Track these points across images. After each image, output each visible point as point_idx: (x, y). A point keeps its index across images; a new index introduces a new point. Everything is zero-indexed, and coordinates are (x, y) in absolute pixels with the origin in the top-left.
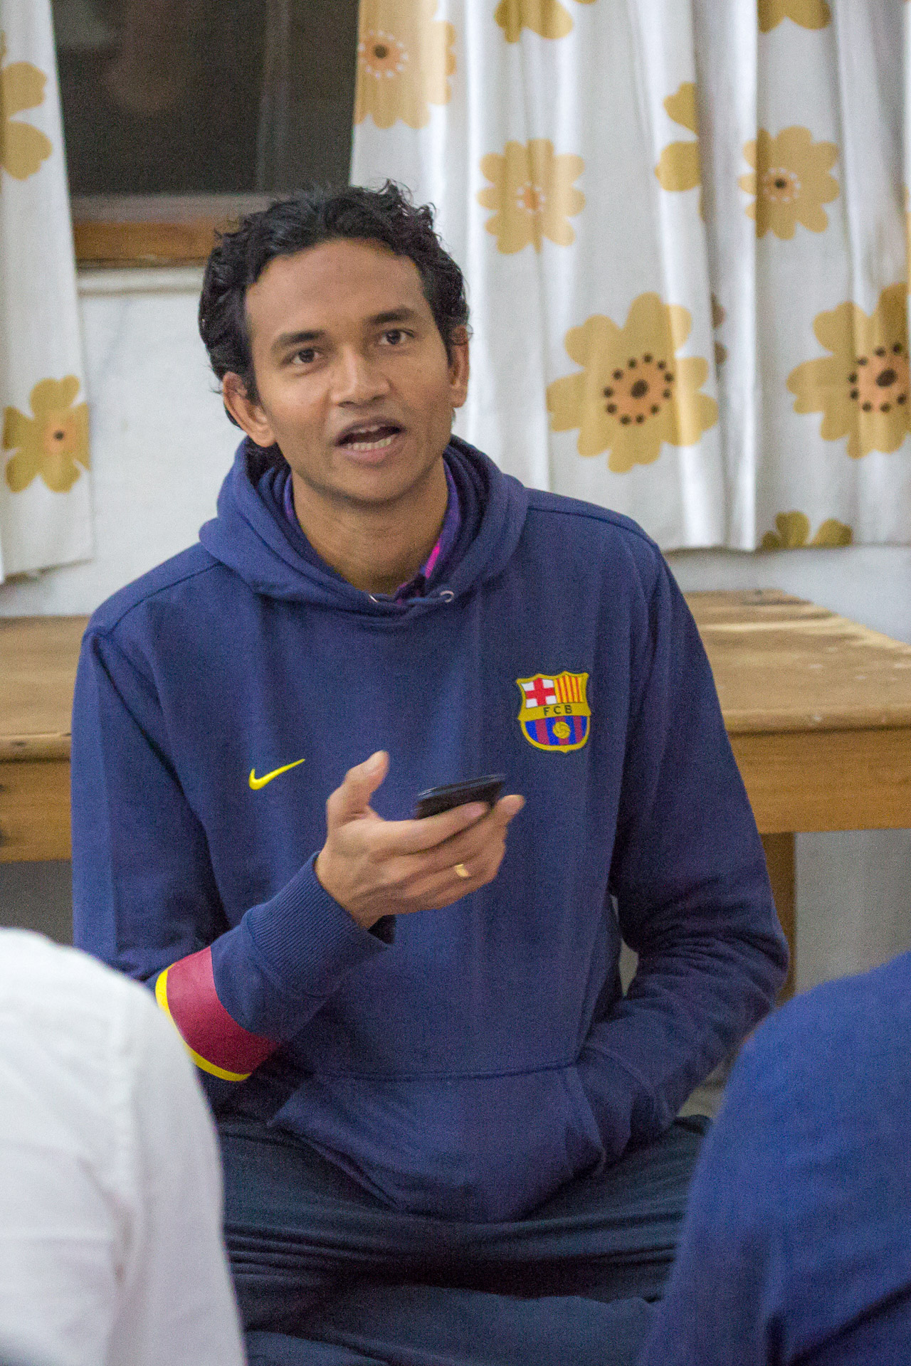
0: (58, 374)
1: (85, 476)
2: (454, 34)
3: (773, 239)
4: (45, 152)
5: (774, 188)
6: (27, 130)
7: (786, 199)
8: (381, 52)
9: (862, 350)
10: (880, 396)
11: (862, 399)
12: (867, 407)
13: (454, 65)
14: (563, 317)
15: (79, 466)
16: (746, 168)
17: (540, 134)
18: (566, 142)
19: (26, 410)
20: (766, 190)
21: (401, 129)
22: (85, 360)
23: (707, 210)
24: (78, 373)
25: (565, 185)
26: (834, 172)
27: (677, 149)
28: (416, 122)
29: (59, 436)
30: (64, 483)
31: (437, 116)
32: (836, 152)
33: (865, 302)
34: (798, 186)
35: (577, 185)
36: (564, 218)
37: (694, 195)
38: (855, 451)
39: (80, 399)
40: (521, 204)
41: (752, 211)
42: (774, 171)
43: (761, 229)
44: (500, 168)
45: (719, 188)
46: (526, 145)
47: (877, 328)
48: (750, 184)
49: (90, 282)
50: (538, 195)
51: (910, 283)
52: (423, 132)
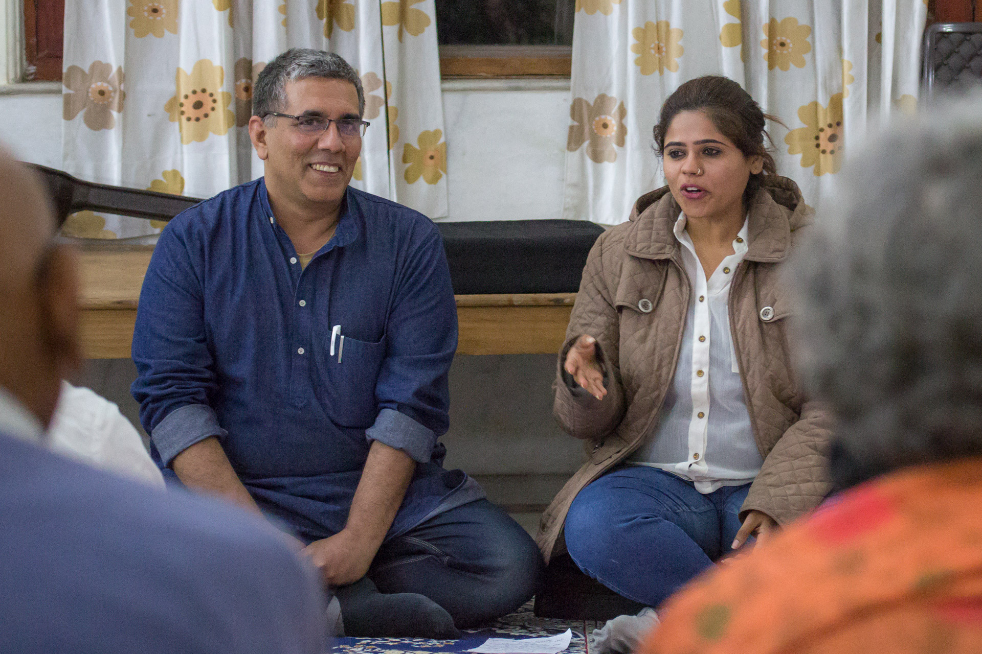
0: (432, 129)
1: (444, 176)
3: (777, 69)
4: (428, 23)
5: (780, 47)
6: (419, 13)
7: (785, 52)
9: (821, 125)
10: (829, 146)
11: (821, 148)
12: (824, 152)
15: (441, 172)
16: (764, 37)
17: (663, 18)
18: (676, 23)
19: (416, 145)
20: (775, 47)
21: (599, 14)
22: (445, 121)
23: (746, 57)
24: (442, 128)
25: (675, 42)
27: (730, 27)
28: (606, 12)
29: (432, 157)
30: (435, 179)
31: (615, 9)
32: (811, 30)
33: (823, 101)
34: (791, 45)
35: (680, 43)
36: (675, 59)
37: (739, 48)
38: (818, 173)
39: (442, 140)
40: (653, 52)
41: (767, 57)
42: (778, 38)
43: (771, 67)
44: (642, 34)
45: (752, 44)
46: (656, 23)
47: (829, 114)
48: (766, 44)
49: (449, 85)
50: (662, 48)
51: (845, 94)
52: (609, 17)
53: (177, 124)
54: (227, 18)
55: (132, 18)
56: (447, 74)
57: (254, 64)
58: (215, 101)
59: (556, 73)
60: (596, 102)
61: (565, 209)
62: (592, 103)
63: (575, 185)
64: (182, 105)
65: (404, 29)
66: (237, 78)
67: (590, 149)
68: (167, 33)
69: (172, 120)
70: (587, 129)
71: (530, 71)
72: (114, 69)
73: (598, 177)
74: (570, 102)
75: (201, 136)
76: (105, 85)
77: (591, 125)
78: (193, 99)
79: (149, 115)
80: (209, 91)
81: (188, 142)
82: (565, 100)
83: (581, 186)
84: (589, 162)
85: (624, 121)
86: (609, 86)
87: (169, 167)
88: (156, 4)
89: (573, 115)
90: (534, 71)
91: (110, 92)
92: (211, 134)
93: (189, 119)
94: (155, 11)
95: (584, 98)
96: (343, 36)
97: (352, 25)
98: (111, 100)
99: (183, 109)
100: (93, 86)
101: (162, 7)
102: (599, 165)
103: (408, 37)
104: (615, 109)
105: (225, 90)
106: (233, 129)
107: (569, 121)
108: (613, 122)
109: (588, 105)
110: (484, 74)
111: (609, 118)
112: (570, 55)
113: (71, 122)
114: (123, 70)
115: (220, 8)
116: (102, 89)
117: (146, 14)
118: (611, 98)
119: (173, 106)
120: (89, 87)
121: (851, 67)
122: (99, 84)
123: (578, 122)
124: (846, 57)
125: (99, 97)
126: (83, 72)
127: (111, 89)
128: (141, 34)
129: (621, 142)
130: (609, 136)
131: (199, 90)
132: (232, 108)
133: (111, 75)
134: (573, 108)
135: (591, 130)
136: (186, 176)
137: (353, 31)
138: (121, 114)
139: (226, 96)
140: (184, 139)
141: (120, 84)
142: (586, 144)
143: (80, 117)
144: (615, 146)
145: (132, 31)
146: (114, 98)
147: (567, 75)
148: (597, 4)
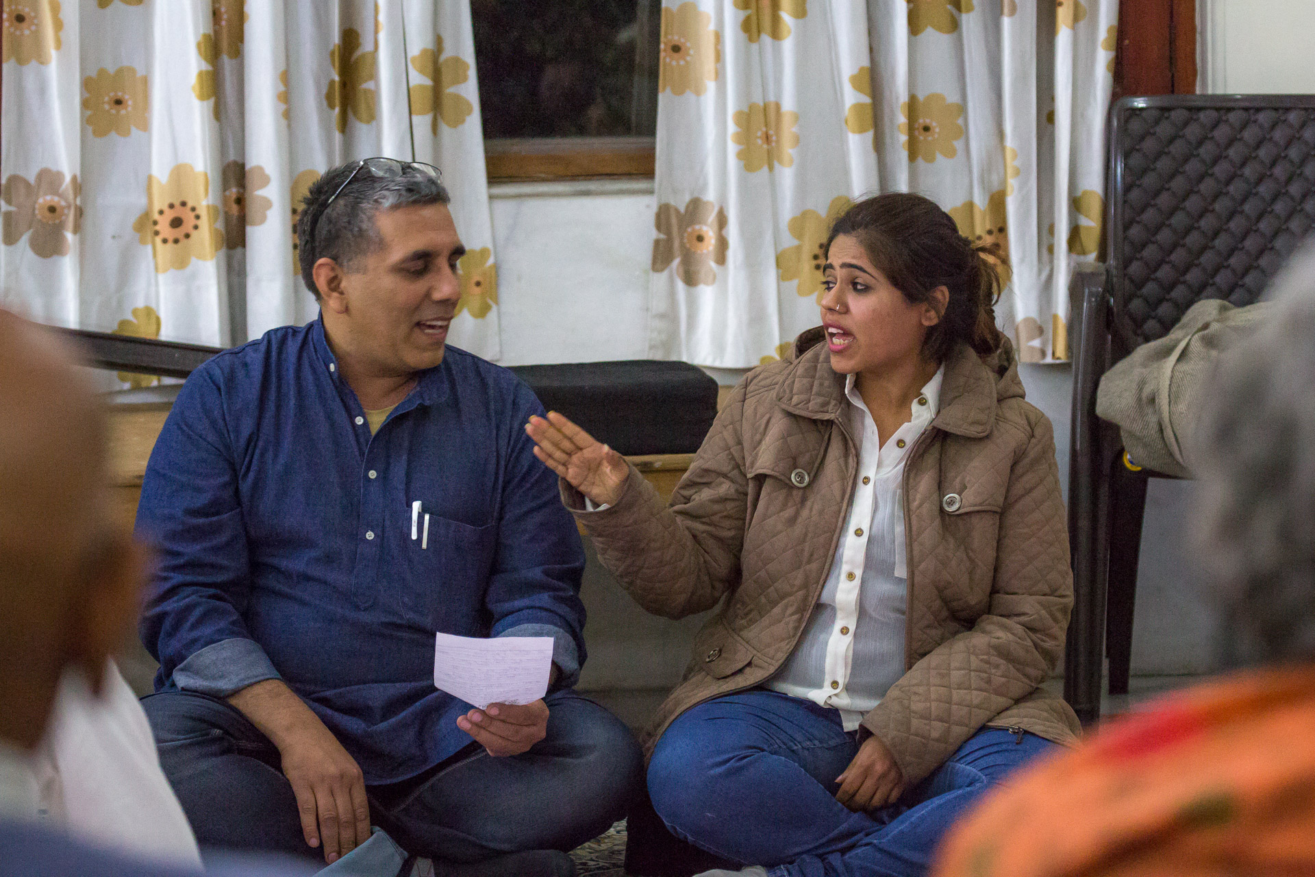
0: (477, 247)
1: (494, 308)
2: (719, 37)
3: (920, 161)
4: (470, 111)
5: (922, 131)
6: (458, 99)
7: (930, 138)
8: (676, 49)
13: (719, 56)
14: (787, 211)
15: (490, 302)
16: (902, 119)
17: (772, 98)
18: (788, 104)
20: (917, 133)
21: (690, 96)
22: (494, 237)
23: (879, 145)
24: (490, 246)
25: (789, 129)
26: (960, 121)
27: (858, 107)
28: (698, 92)
29: (478, 284)
30: (483, 312)
31: (711, 86)
32: (962, 109)
33: (980, 201)
34: (937, 130)
35: (795, 129)
36: (789, 151)
37: (870, 135)
39: (491, 261)
40: (759, 142)
41: (907, 146)
42: (921, 121)
43: (912, 156)
44: (746, 119)
45: (887, 131)
46: (761, 104)
47: (988, 217)
48: (905, 129)
49: (498, 190)
50: (772, 136)
51: (1009, 190)
52: (702, 98)
53: (149, 248)
54: (211, 109)
55: (89, 113)
56: (494, 178)
57: (248, 167)
58: (198, 217)
59: (635, 172)
60: (687, 207)
61: (652, 347)
62: (682, 210)
63: (662, 316)
64: (155, 223)
65: (439, 119)
66: (225, 186)
67: (681, 270)
68: (134, 130)
69: (143, 241)
70: (676, 244)
71: (601, 170)
72: (68, 179)
73: (693, 304)
74: (655, 209)
75: (181, 263)
76: (56, 199)
77: (682, 238)
78: (170, 215)
79: (114, 237)
80: (190, 204)
81: (165, 271)
82: (648, 206)
83: (670, 316)
84: (680, 285)
85: (724, 232)
86: (704, 187)
87: (140, 303)
88: (120, 94)
89: (658, 227)
90: (608, 171)
91: (63, 208)
92: (193, 260)
93: (165, 241)
94: (118, 102)
95: (672, 203)
96: (362, 130)
97: (372, 116)
98: (63, 218)
99: (158, 228)
100: (41, 200)
101: (127, 97)
102: (693, 289)
103: (445, 129)
104: (712, 217)
105: (211, 202)
106: (222, 252)
107: (654, 234)
108: (710, 233)
109: (677, 211)
110: (543, 175)
111: (705, 228)
112: (653, 149)
113: (12, 248)
114: (79, 179)
115: (202, 97)
116: (52, 204)
117: (107, 107)
118: (707, 203)
119: (145, 224)
120: (35, 202)
121: (1015, 156)
122: (48, 198)
123: (664, 234)
124: (1009, 142)
125: (48, 214)
126: (27, 184)
127: (63, 203)
128: (101, 132)
129: (721, 259)
130: (705, 251)
131: (177, 203)
132: (220, 225)
133: (64, 186)
134: (658, 217)
135: (682, 245)
136: (163, 314)
137: (374, 123)
138: (78, 236)
139: (214, 211)
140: (160, 266)
141: (76, 197)
142: (676, 262)
143: (24, 242)
144: (713, 264)
145: (90, 129)
146: (67, 216)
147: (649, 174)
148: (687, 84)
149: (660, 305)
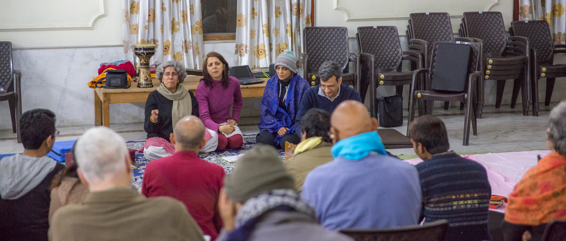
2: (246, 19)
8: (239, 20)
13: (246, 22)
21: (241, 28)
23: (270, 35)
26: (279, 31)
28: (243, 27)
31: (245, 27)
32: (279, 29)
41: (275, 35)
44: (250, 32)
45: (272, 33)
46: (253, 29)
48: (275, 32)
52: (243, 28)
58: (169, 48)
59: (232, 39)
60: (241, 45)
70: (239, 50)
73: (241, 59)
75: (166, 55)
82: (234, 44)
83: (237, 62)
84: (239, 57)
85: (246, 49)
86: (243, 42)
89: (236, 47)
90: (227, 38)
95: (238, 44)
102: (241, 57)
104: (244, 46)
107: (235, 49)
108: (244, 49)
109: (239, 45)
112: (235, 35)
118: (244, 44)
123: (237, 49)
129: (247, 53)
130: (243, 51)
134: (236, 46)
135: (240, 51)
142: (239, 53)
144: (244, 53)
147: (234, 39)
148: (241, 26)
149: (236, 60)
